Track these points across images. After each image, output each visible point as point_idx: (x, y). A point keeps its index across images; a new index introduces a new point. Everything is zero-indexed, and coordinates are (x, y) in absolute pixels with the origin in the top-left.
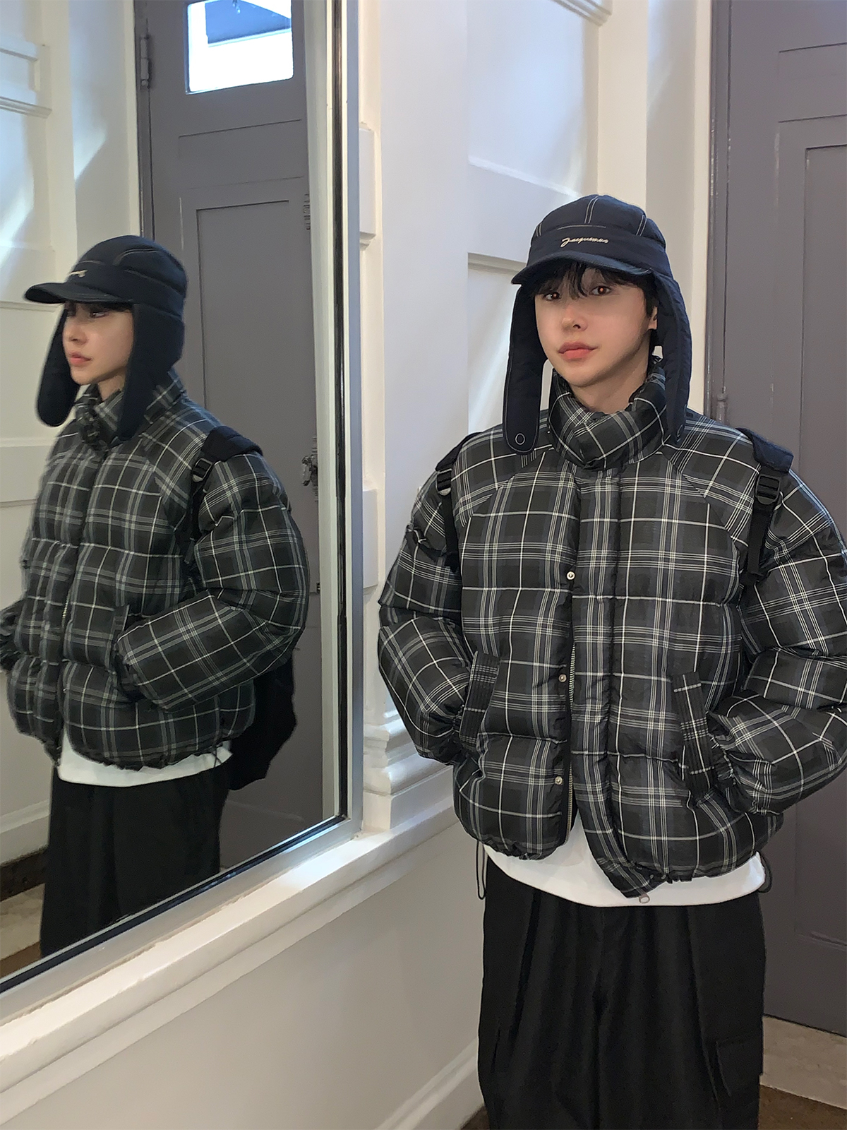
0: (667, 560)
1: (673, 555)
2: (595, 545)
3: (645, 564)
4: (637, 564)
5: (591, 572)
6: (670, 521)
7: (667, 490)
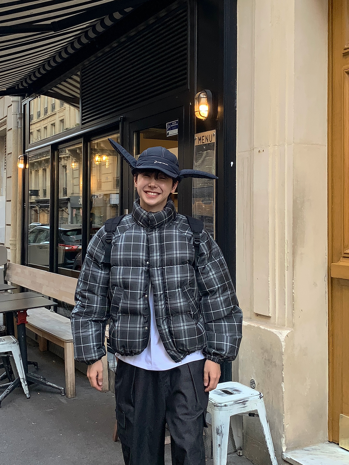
0: (176, 254)
1: (178, 252)
2: (155, 252)
3: (170, 256)
4: (168, 256)
5: (155, 261)
6: (176, 242)
7: (174, 233)
